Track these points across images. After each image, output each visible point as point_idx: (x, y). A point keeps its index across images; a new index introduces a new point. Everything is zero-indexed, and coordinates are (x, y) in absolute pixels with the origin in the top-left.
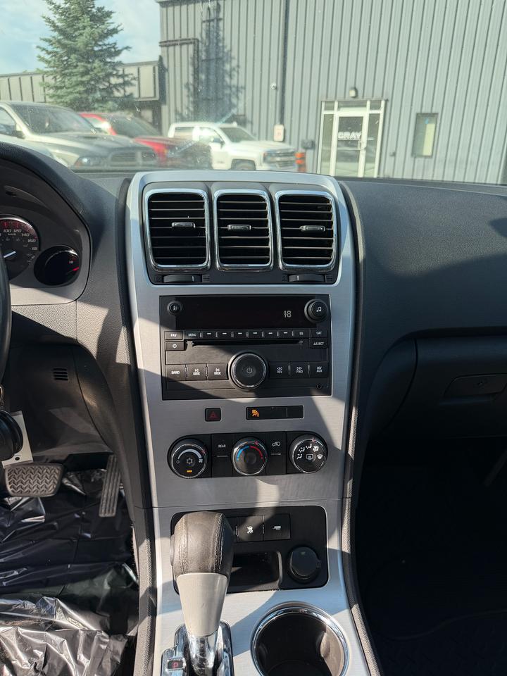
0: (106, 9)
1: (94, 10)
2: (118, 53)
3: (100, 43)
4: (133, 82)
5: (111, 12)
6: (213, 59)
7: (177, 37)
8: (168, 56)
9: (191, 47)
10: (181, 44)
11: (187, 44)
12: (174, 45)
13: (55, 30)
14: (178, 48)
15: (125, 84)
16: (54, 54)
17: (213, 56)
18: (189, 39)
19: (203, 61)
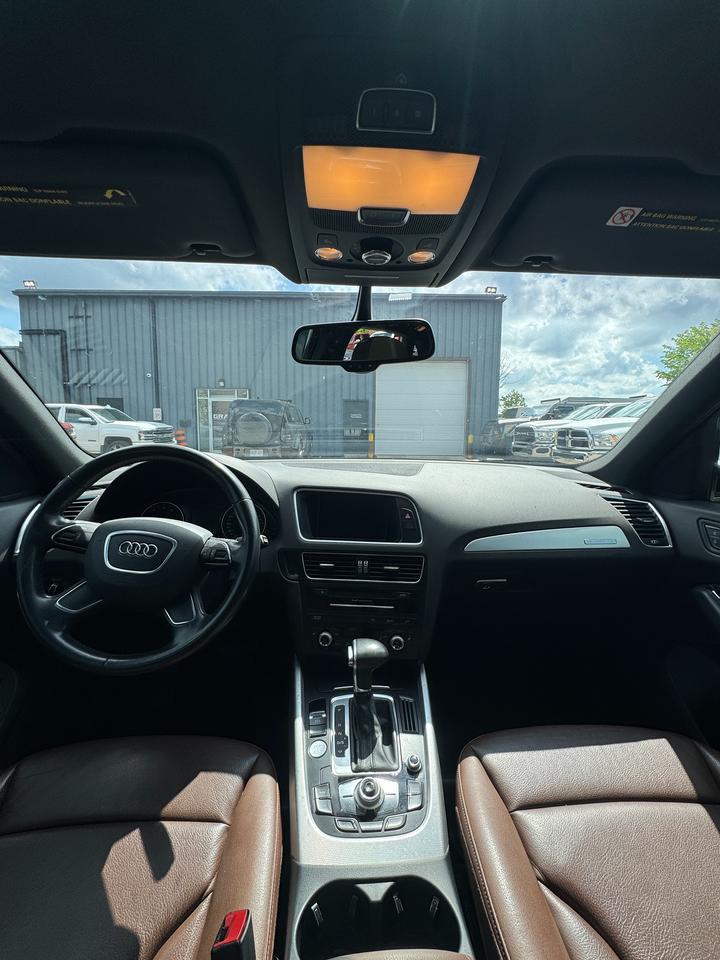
6: (83, 350)
9: (58, 337)
10: (47, 334)
12: (39, 334)
14: (43, 338)
18: (57, 331)
19: (72, 350)
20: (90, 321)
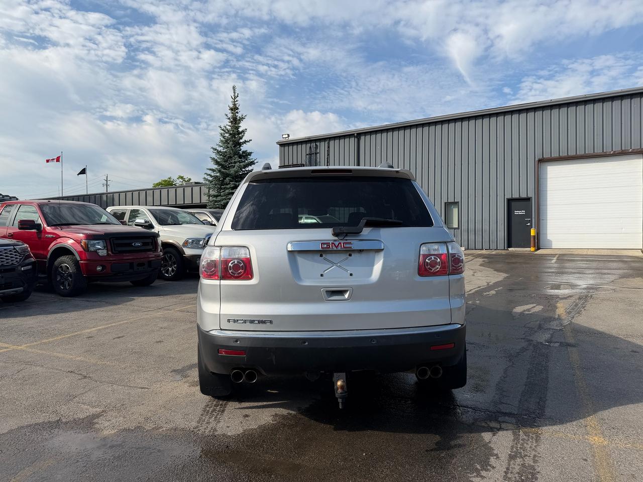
0: (248, 151)
1: (241, 152)
7: (291, 164)
13: (217, 164)
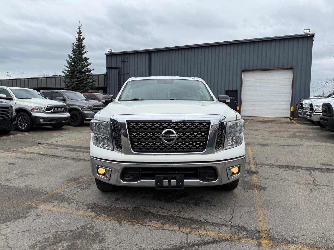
0: (87, 58)
1: (83, 58)
2: (90, 71)
3: (84, 68)
4: (96, 80)
5: (89, 58)
6: (126, 74)
7: (113, 66)
8: (109, 72)
9: (118, 70)
10: (114, 69)
11: (117, 68)
12: (112, 69)
13: (69, 64)
14: (113, 70)
15: (93, 81)
16: (68, 71)
17: (125, 73)
18: (117, 67)
19: (122, 74)
20: (128, 63)
